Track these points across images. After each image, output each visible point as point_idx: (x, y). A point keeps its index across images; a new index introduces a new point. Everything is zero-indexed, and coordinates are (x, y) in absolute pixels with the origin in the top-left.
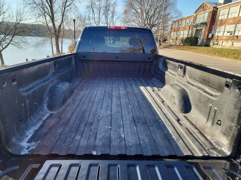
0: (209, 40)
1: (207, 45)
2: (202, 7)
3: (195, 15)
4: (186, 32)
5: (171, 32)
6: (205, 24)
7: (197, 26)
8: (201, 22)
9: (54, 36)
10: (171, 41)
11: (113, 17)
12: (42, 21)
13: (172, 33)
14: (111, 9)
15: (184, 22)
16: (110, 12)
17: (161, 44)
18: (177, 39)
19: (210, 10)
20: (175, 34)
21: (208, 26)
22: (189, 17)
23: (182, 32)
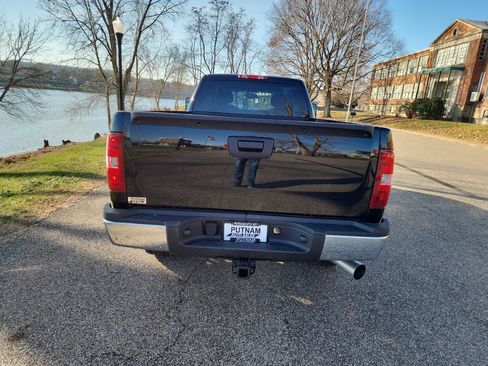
0: (471, 106)
1: (467, 118)
2: (453, 32)
3: (432, 49)
4: (409, 88)
5: (370, 88)
6: (462, 69)
7: (441, 73)
8: (449, 64)
9: (115, 91)
10: (372, 107)
11: (244, 52)
12: (89, 58)
13: (375, 90)
14: (242, 35)
15: (403, 66)
16: (238, 41)
17: (354, 114)
18: (385, 102)
19: (472, 38)
20: (381, 92)
21: (470, 74)
22: (416, 54)
23: (399, 89)
